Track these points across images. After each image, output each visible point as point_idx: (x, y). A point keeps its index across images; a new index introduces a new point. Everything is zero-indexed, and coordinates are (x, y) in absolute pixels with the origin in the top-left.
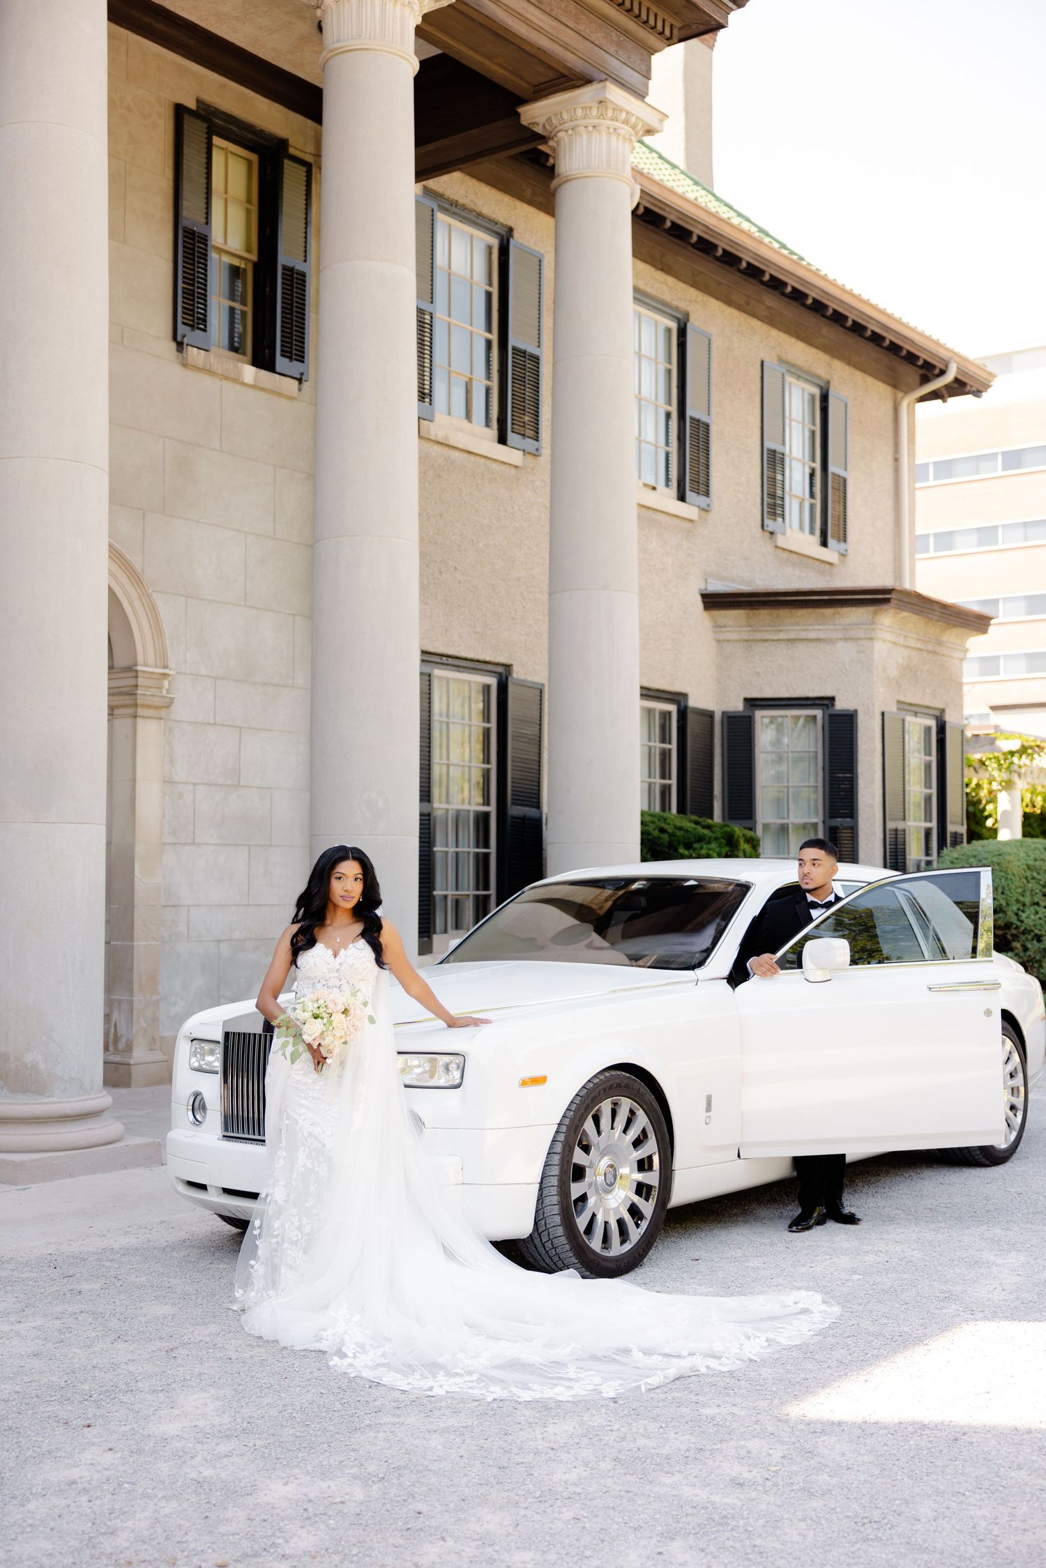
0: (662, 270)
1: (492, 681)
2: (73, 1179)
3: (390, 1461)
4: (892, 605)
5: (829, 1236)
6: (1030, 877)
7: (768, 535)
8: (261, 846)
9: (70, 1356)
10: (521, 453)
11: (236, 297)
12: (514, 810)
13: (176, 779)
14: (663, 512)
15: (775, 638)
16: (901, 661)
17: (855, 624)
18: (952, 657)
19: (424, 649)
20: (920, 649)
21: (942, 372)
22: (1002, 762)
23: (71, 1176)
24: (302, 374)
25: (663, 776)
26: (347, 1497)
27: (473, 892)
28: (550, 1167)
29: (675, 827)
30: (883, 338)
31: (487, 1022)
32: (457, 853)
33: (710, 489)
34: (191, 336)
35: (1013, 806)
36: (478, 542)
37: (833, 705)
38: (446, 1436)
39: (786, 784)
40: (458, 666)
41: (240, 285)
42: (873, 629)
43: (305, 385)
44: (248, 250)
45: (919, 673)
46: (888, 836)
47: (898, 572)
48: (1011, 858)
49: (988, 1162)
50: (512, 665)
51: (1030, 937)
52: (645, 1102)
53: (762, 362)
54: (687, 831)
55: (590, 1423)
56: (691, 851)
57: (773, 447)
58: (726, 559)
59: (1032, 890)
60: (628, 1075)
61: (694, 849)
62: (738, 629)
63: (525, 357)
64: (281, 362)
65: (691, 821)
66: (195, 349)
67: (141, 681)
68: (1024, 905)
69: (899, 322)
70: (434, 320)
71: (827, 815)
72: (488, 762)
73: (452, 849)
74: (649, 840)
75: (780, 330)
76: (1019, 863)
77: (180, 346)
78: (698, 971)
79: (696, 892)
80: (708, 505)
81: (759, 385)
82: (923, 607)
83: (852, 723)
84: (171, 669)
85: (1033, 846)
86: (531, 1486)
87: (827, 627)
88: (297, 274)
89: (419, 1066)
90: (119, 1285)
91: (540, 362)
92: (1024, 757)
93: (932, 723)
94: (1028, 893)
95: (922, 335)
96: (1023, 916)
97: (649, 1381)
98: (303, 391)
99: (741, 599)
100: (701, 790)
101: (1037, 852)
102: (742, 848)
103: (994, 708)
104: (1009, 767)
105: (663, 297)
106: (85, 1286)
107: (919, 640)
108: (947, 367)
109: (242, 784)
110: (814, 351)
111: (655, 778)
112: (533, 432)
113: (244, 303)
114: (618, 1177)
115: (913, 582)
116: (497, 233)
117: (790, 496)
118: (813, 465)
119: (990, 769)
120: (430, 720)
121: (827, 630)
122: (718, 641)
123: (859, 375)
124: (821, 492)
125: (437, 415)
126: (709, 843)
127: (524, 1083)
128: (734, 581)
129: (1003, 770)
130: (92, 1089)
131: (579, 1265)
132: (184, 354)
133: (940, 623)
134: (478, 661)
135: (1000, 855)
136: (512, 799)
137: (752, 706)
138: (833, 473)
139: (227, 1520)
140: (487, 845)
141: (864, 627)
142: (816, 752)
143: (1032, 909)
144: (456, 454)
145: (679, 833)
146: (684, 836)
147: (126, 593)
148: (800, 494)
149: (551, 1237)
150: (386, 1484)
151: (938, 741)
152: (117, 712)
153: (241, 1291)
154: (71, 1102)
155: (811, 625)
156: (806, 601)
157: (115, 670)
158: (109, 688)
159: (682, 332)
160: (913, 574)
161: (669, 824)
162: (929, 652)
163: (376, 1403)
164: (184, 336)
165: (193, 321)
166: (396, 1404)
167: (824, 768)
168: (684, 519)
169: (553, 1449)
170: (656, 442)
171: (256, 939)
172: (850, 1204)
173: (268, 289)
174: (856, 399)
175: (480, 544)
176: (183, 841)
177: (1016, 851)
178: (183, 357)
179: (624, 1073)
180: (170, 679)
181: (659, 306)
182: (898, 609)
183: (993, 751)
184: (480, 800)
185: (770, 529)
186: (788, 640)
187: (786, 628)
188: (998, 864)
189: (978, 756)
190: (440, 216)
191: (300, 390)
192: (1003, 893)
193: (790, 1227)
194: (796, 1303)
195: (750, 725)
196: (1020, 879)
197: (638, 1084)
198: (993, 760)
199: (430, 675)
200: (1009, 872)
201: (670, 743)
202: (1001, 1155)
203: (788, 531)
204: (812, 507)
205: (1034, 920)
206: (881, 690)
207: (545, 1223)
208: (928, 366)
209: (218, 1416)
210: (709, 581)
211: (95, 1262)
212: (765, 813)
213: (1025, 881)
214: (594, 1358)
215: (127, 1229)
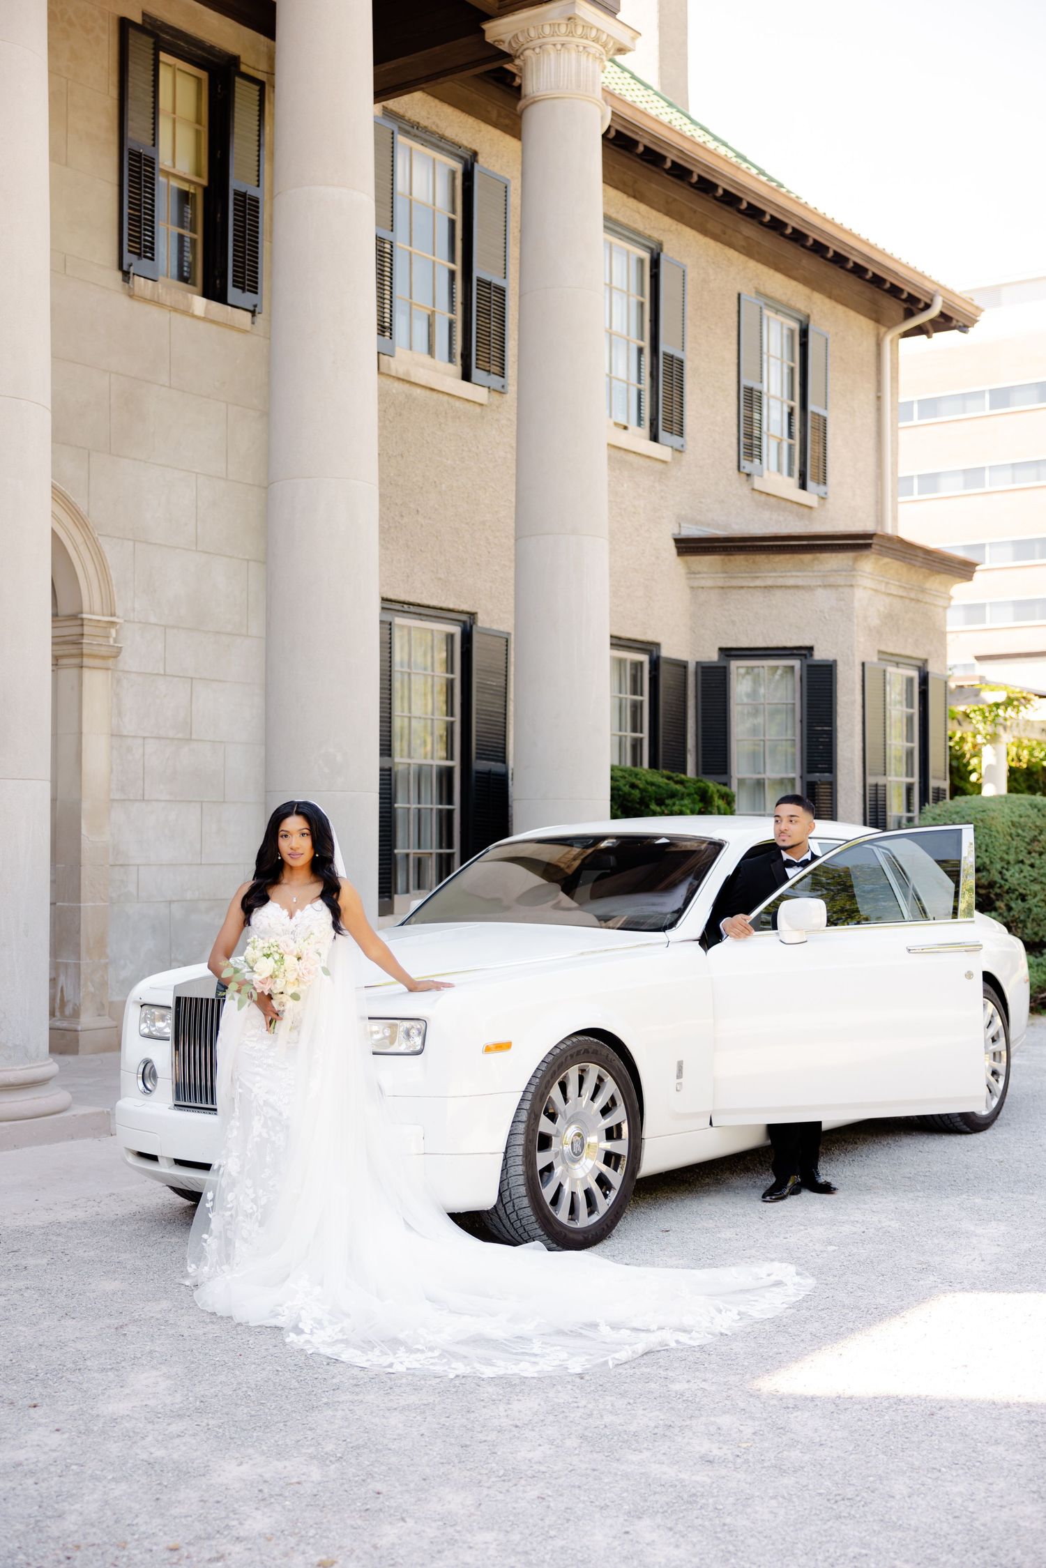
0: (634, 197)
1: (456, 630)
2: (19, 1150)
3: (348, 1440)
4: (873, 550)
5: (804, 1205)
6: (1014, 833)
7: (744, 477)
8: (214, 802)
9: (15, 1334)
10: (486, 389)
11: (185, 224)
12: (479, 765)
13: (125, 733)
14: (634, 453)
15: (751, 585)
16: (882, 609)
17: (835, 571)
18: (935, 605)
19: (385, 596)
20: (902, 597)
21: (928, 306)
22: (987, 714)
23: (16, 1147)
24: (255, 306)
25: (634, 729)
26: (304, 1478)
27: (436, 851)
28: (514, 1136)
29: (647, 783)
30: (866, 270)
31: (449, 986)
32: (419, 810)
33: (684, 428)
34: (139, 265)
35: (998, 760)
36: (441, 484)
37: (812, 655)
38: (406, 1414)
39: (762, 738)
40: (420, 614)
41: (189, 211)
42: (853, 576)
43: (259, 318)
44: (198, 174)
45: (900, 622)
46: (868, 791)
47: (880, 517)
48: (996, 814)
49: (968, 1129)
50: (476, 613)
51: (1014, 896)
52: (613, 1068)
53: (739, 295)
54: (659, 787)
55: (555, 1400)
56: (663, 808)
57: (750, 384)
58: (701, 502)
59: (1016, 848)
60: (596, 1040)
61: (667, 806)
62: (712, 575)
63: (490, 289)
64: (233, 293)
65: (663, 776)
66: (142, 279)
67: (86, 630)
68: (1008, 863)
69: (882, 253)
70: (394, 250)
71: (805, 769)
72: (452, 715)
73: (414, 806)
74: (619, 795)
75: (758, 261)
76: (1004, 820)
77: (126, 275)
78: (668, 932)
79: (667, 850)
80: (682, 446)
81: (736, 319)
82: (906, 553)
83: (831, 674)
84: (118, 617)
85: (1018, 802)
86: (494, 1465)
87: (805, 574)
88: (250, 199)
89: (377, 1032)
90: (66, 1260)
91: (506, 294)
92: (1009, 709)
93: (915, 674)
94: (1012, 851)
95: (906, 266)
96: (1007, 874)
97: (617, 1356)
98: (256, 324)
99: (716, 544)
100: (674, 743)
101: (1022, 808)
102: (716, 804)
103: (979, 658)
104: (994, 720)
105: (635, 226)
106: (31, 1262)
107: (900, 586)
108: (932, 300)
109: (194, 737)
110: (794, 283)
111: (626, 731)
112: (498, 368)
113: (193, 230)
114: (586, 1146)
115: (895, 526)
116: (461, 157)
117: (768, 436)
118: (792, 403)
119: (974, 721)
120: (390, 671)
121: (805, 576)
122: (692, 588)
123: (840, 309)
124: (800, 432)
125: (397, 349)
126: (682, 799)
127: (488, 1049)
128: (708, 525)
129: (988, 723)
130: (37, 1056)
131: (545, 1237)
132: (130, 284)
133: (924, 570)
134: (441, 609)
135: (984, 811)
136: (477, 753)
137: (728, 656)
138: (812, 412)
139: (179, 1502)
140: (450, 802)
141: (844, 573)
142: (794, 704)
143: (1017, 867)
144: (419, 391)
145: (650, 789)
146: (656, 792)
147: (70, 537)
148: (779, 435)
149: (516, 1208)
150: (344, 1464)
151: (920, 693)
152: (63, 661)
153: (193, 1266)
154: (15, 1070)
155: (789, 571)
156: (784, 546)
157: (60, 619)
158: (53, 637)
159: (655, 263)
160: (895, 518)
161: (640, 779)
162: (912, 599)
163: (334, 1381)
164: (130, 265)
165: (140, 249)
166: (355, 1382)
167: (801, 721)
168: (657, 460)
169: (517, 1426)
170: (628, 379)
171: (209, 900)
172: (826, 1173)
173: (219, 215)
174: (837, 334)
175: (443, 485)
176: (132, 798)
177: (1000, 807)
178: (129, 287)
179: (591, 1039)
180: (118, 627)
181: (631, 236)
182: (878, 556)
183: (977, 703)
184: (444, 754)
185: (747, 471)
186: (765, 587)
187: (763, 575)
188: (982, 821)
189: (962, 708)
190: (401, 139)
191: (253, 323)
192: (986, 851)
193: (764, 1196)
194: (769, 1275)
195: (725, 676)
196: (1005, 836)
197: (607, 1050)
198: (978, 713)
199: (390, 624)
200: (993, 829)
201: (642, 695)
202: (982, 1122)
203: (766, 473)
204: (791, 447)
205: (1019, 879)
206: (862, 640)
207: (510, 1194)
208: (912, 299)
209: (169, 1394)
210: (682, 525)
211: (41, 1237)
212: (740, 767)
213: (1009, 838)
214: (560, 1332)
215: (75, 1202)
